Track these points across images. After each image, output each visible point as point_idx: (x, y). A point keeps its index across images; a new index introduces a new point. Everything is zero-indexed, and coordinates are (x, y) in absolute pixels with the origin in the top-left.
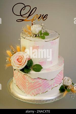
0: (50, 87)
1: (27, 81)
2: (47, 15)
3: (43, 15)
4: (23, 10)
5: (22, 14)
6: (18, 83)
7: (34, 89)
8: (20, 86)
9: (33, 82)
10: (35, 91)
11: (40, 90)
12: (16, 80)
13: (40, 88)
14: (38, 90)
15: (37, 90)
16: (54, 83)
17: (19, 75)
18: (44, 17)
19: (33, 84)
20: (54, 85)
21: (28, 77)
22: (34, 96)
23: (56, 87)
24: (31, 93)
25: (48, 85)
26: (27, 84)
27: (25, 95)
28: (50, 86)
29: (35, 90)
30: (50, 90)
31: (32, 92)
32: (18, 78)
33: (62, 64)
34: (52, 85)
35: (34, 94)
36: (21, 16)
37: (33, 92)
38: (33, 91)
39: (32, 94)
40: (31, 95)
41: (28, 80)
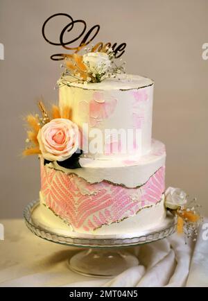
0: (133, 208)
1: (76, 193)
2: (125, 44)
3: (115, 44)
4: (69, 31)
5: (64, 42)
6: (52, 200)
7: (94, 211)
8: (57, 207)
9: (92, 193)
10: (95, 218)
11: (109, 215)
12: (47, 196)
13: (109, 208)
14: (104, 215)
15: (100, 213)
16: (142, 197)
17: (57, 178)
18: (118, 49)
19: (91, 198)
20: (143, 203)
21: (80, 180)
22: (95, 229)
23: (148, 207)
24: (86, 223)
25: (127, 202)
26: (76, 199)
27: (72, 230)
28: (132, 205)
29: (97, 214)
30: (133, 216)
31: (89, 220)
32: (53, 188)
33: (161, 154)
34: (138, 202)
35: (93, 226)
36: (63, 45)
37: (92, 221)
38: (91, 217)
39: (88, 226)
40: (87, 229)
41: (78, 190)
